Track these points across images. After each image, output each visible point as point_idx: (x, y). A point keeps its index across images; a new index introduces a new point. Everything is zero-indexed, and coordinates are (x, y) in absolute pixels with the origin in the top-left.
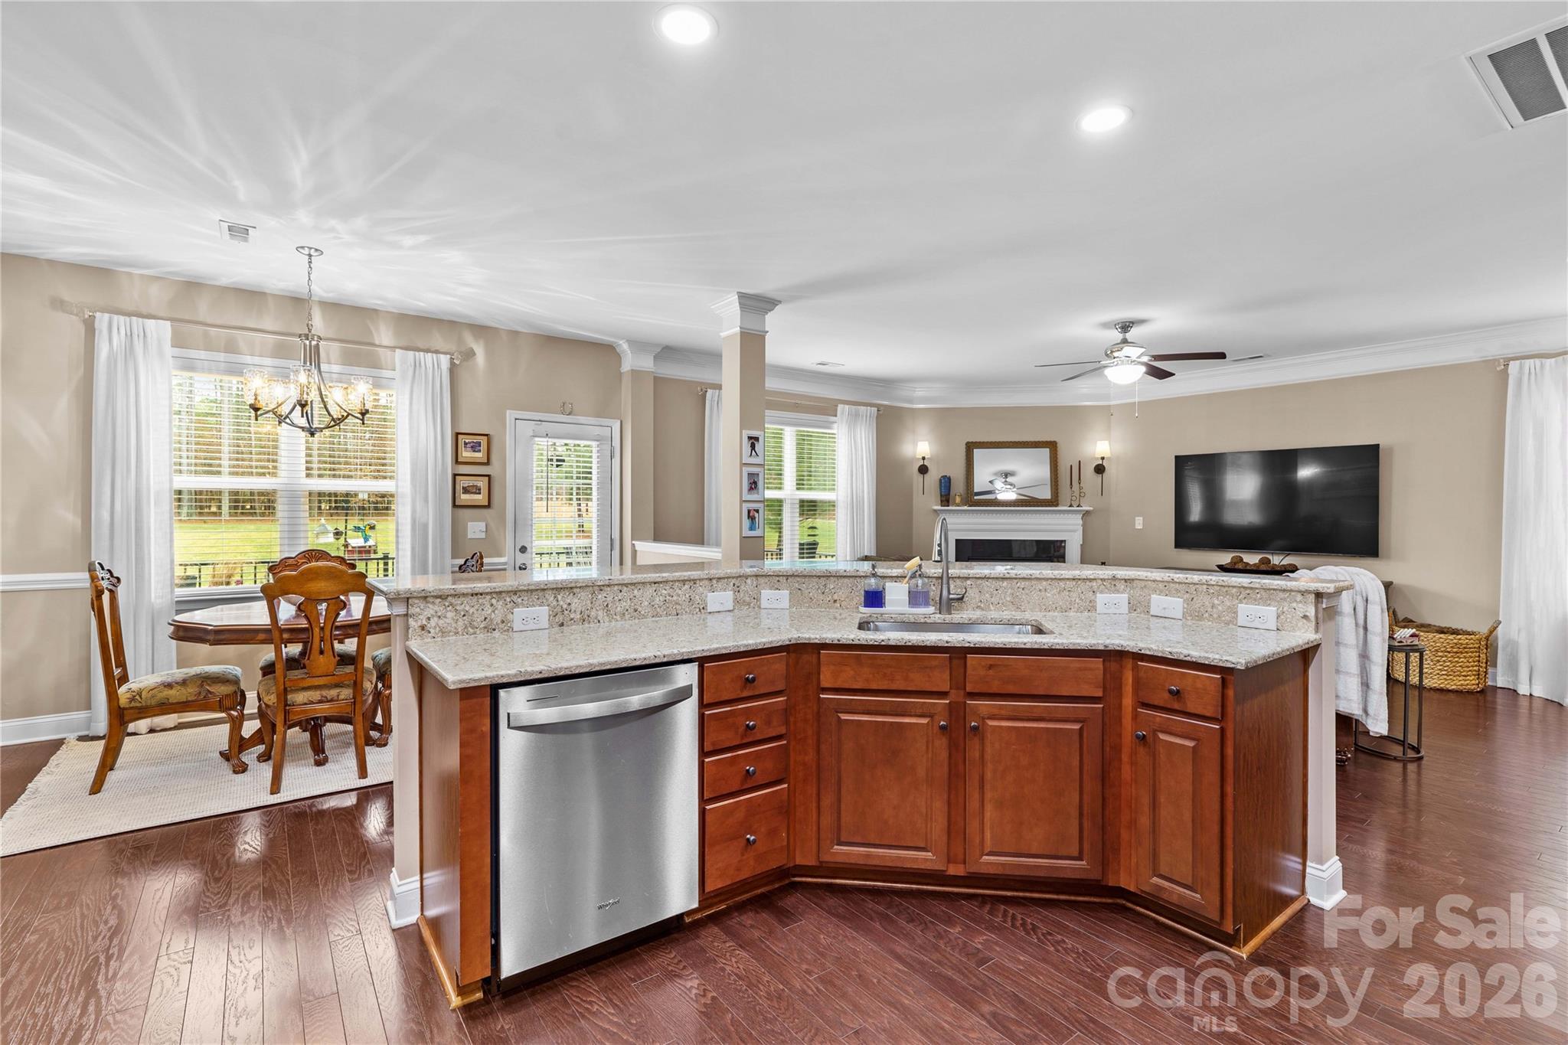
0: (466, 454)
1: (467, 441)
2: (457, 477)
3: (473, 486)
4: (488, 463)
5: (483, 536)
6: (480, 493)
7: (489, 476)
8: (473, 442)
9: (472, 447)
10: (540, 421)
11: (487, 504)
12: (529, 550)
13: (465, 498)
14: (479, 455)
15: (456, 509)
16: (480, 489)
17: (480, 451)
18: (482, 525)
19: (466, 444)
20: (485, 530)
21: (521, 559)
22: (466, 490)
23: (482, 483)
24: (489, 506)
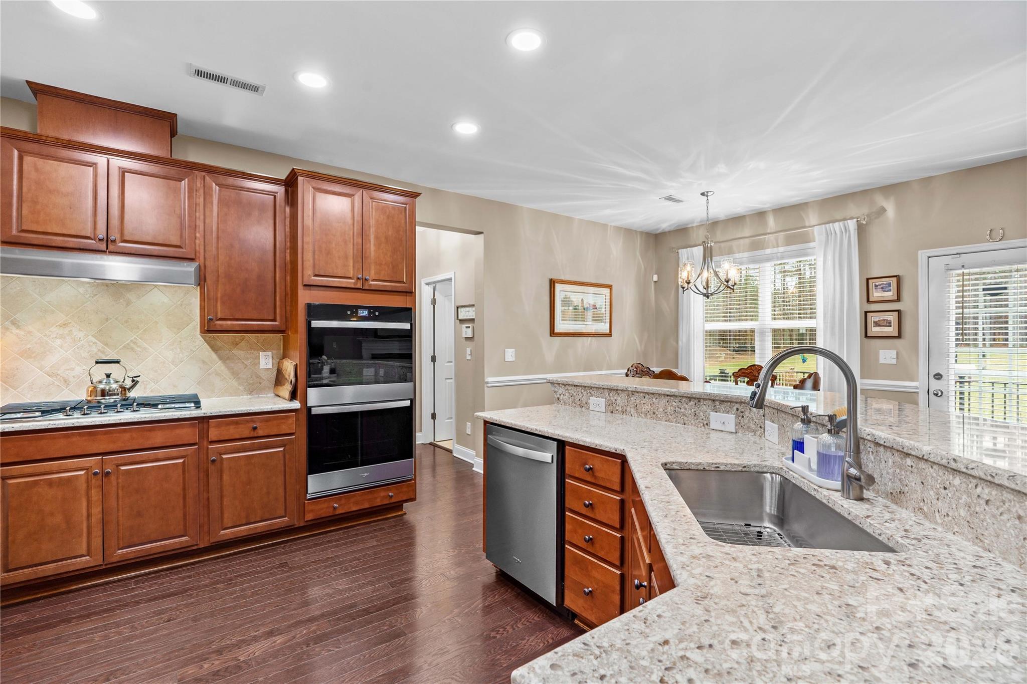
0: (876, 294)
1: (877, 284)
2: (868, 314)
3: (884, 320)
4: (899, 299)
5: (894, 362)
6: (891, 326)
7: (899, 311)
8: (883, 284)
9: (882, 288)
10: (957, 254)
11: (897, 335)
12: (944, 377)
13: (874, 330)
14: (890, 294)
15: (866, 340)
16: (890, 323)
17: (890, 290)
18: (893, 353)
19: (876, 286)
20: (895, 357)
21: (935, 385)
22: (877, 324)
23: (892, 318)
24: (899, 336)
